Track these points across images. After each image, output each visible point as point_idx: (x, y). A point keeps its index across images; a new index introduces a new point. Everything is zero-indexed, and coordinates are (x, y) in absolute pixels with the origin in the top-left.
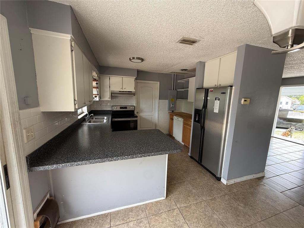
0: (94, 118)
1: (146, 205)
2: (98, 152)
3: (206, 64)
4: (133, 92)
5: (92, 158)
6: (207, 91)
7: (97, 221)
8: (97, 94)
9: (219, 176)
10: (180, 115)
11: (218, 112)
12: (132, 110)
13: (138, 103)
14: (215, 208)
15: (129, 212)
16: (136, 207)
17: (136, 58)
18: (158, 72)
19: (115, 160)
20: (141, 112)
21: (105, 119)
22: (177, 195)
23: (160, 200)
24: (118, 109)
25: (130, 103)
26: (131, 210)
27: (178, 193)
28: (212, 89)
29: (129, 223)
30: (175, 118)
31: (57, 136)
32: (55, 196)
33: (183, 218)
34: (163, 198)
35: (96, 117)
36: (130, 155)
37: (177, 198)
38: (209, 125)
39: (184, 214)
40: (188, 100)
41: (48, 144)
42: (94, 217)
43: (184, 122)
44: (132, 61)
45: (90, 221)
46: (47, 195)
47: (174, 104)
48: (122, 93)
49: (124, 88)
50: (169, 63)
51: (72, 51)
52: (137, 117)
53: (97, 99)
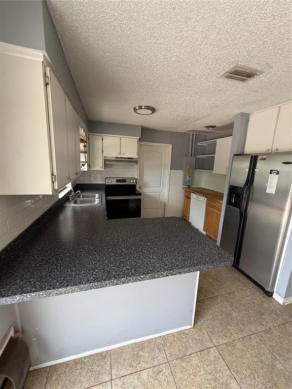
0: (81, 196)
1: (164, 338)
2: (92, 263)
3: (250, 116)
4: (135, 158)
5: (84, 280)
6: (254, 159)
7: (90, 368)
8: (84, 161)
9: (269, 289)
10: (201, 192)
11: (274, 193)
12: (133, 184)
13: (141, 174)
14: (275, 348)
15: (139, 350)
16: (149, 341)
17: (144, 106)
18: (171, 130)
19: (123, 283)
20: (145, 187)
21: (97, 197)
22: (209, 322)
23: (185, 330)
24: (114, 182)
25: (130, 174)
26: (141, 346)
27: (211, 317)
28: (264, 157)
29: (141, 373)
30: (194, 196)
31: (26, 231)
32: (22, 331)
33: (226, 368)
34: (189, 327)
35: (84, 194)
36: (148, 273)
37: (211, 326)
38: (256, 211)
39: (228, 358)
40: (214, 172)
41: (9, 248)
42: (85, 357)
43: (207, 203)
44: (137, 113)
45: (79, 367)
46: (9, 333)
47: (192, 176)
48: (119, 160)
49: (122, 152)
50: (192, 116)
51: (46, 84)
52: (140, 194)
53: (85, 168)
